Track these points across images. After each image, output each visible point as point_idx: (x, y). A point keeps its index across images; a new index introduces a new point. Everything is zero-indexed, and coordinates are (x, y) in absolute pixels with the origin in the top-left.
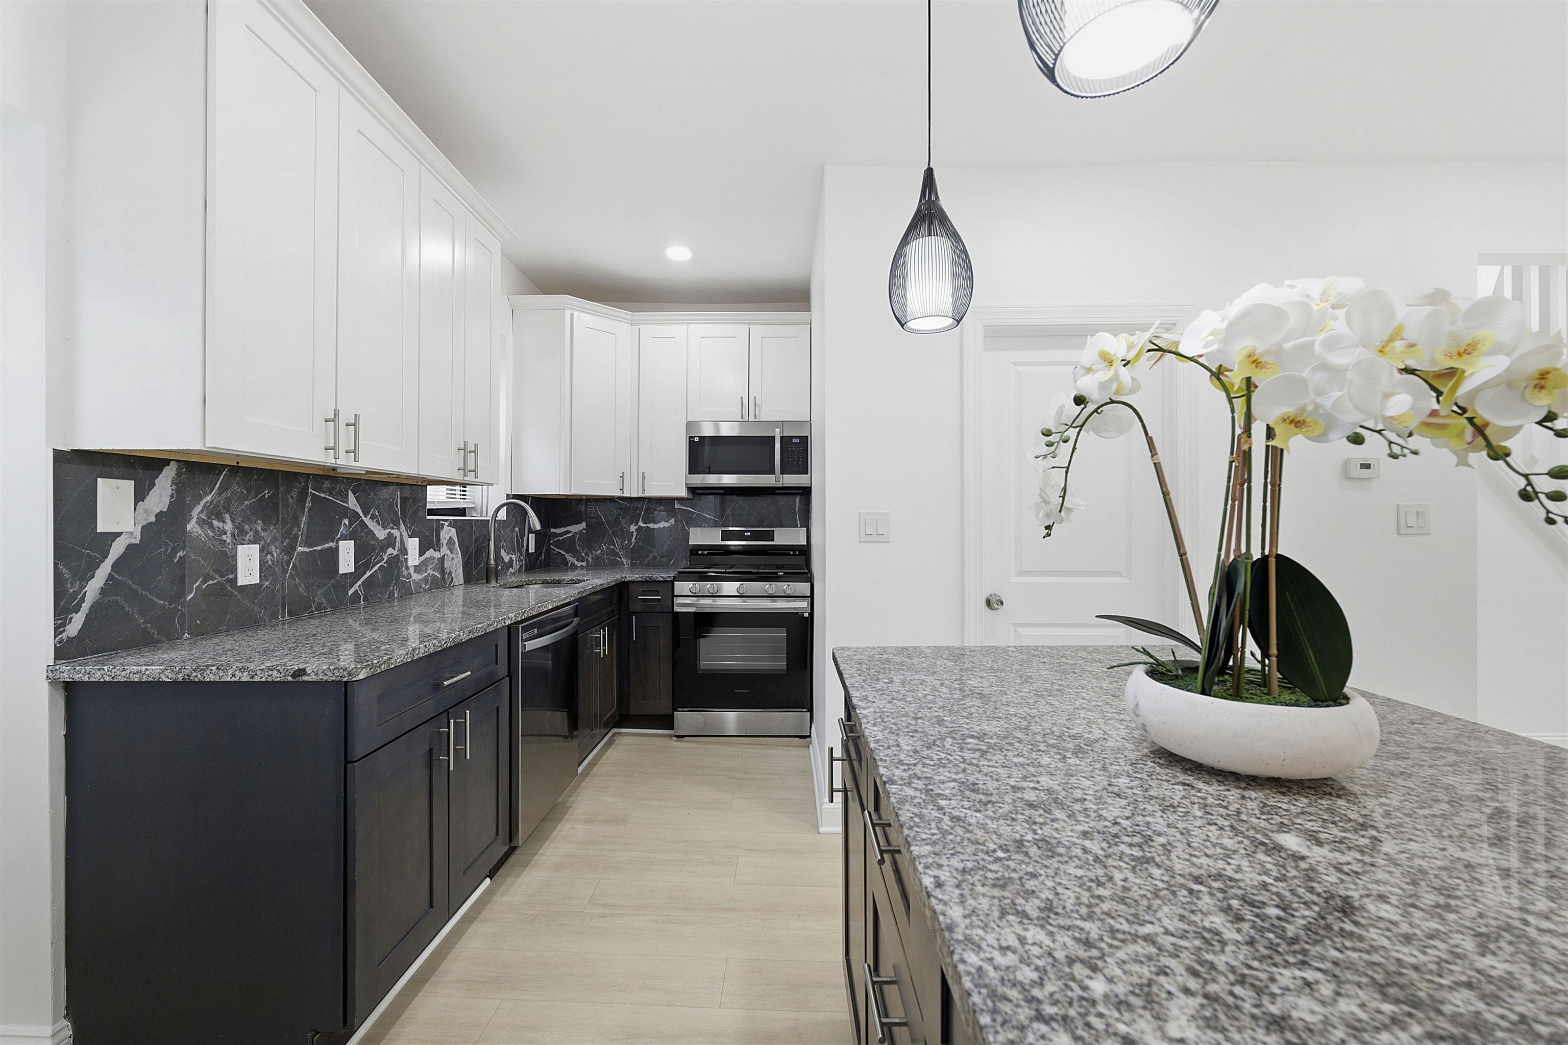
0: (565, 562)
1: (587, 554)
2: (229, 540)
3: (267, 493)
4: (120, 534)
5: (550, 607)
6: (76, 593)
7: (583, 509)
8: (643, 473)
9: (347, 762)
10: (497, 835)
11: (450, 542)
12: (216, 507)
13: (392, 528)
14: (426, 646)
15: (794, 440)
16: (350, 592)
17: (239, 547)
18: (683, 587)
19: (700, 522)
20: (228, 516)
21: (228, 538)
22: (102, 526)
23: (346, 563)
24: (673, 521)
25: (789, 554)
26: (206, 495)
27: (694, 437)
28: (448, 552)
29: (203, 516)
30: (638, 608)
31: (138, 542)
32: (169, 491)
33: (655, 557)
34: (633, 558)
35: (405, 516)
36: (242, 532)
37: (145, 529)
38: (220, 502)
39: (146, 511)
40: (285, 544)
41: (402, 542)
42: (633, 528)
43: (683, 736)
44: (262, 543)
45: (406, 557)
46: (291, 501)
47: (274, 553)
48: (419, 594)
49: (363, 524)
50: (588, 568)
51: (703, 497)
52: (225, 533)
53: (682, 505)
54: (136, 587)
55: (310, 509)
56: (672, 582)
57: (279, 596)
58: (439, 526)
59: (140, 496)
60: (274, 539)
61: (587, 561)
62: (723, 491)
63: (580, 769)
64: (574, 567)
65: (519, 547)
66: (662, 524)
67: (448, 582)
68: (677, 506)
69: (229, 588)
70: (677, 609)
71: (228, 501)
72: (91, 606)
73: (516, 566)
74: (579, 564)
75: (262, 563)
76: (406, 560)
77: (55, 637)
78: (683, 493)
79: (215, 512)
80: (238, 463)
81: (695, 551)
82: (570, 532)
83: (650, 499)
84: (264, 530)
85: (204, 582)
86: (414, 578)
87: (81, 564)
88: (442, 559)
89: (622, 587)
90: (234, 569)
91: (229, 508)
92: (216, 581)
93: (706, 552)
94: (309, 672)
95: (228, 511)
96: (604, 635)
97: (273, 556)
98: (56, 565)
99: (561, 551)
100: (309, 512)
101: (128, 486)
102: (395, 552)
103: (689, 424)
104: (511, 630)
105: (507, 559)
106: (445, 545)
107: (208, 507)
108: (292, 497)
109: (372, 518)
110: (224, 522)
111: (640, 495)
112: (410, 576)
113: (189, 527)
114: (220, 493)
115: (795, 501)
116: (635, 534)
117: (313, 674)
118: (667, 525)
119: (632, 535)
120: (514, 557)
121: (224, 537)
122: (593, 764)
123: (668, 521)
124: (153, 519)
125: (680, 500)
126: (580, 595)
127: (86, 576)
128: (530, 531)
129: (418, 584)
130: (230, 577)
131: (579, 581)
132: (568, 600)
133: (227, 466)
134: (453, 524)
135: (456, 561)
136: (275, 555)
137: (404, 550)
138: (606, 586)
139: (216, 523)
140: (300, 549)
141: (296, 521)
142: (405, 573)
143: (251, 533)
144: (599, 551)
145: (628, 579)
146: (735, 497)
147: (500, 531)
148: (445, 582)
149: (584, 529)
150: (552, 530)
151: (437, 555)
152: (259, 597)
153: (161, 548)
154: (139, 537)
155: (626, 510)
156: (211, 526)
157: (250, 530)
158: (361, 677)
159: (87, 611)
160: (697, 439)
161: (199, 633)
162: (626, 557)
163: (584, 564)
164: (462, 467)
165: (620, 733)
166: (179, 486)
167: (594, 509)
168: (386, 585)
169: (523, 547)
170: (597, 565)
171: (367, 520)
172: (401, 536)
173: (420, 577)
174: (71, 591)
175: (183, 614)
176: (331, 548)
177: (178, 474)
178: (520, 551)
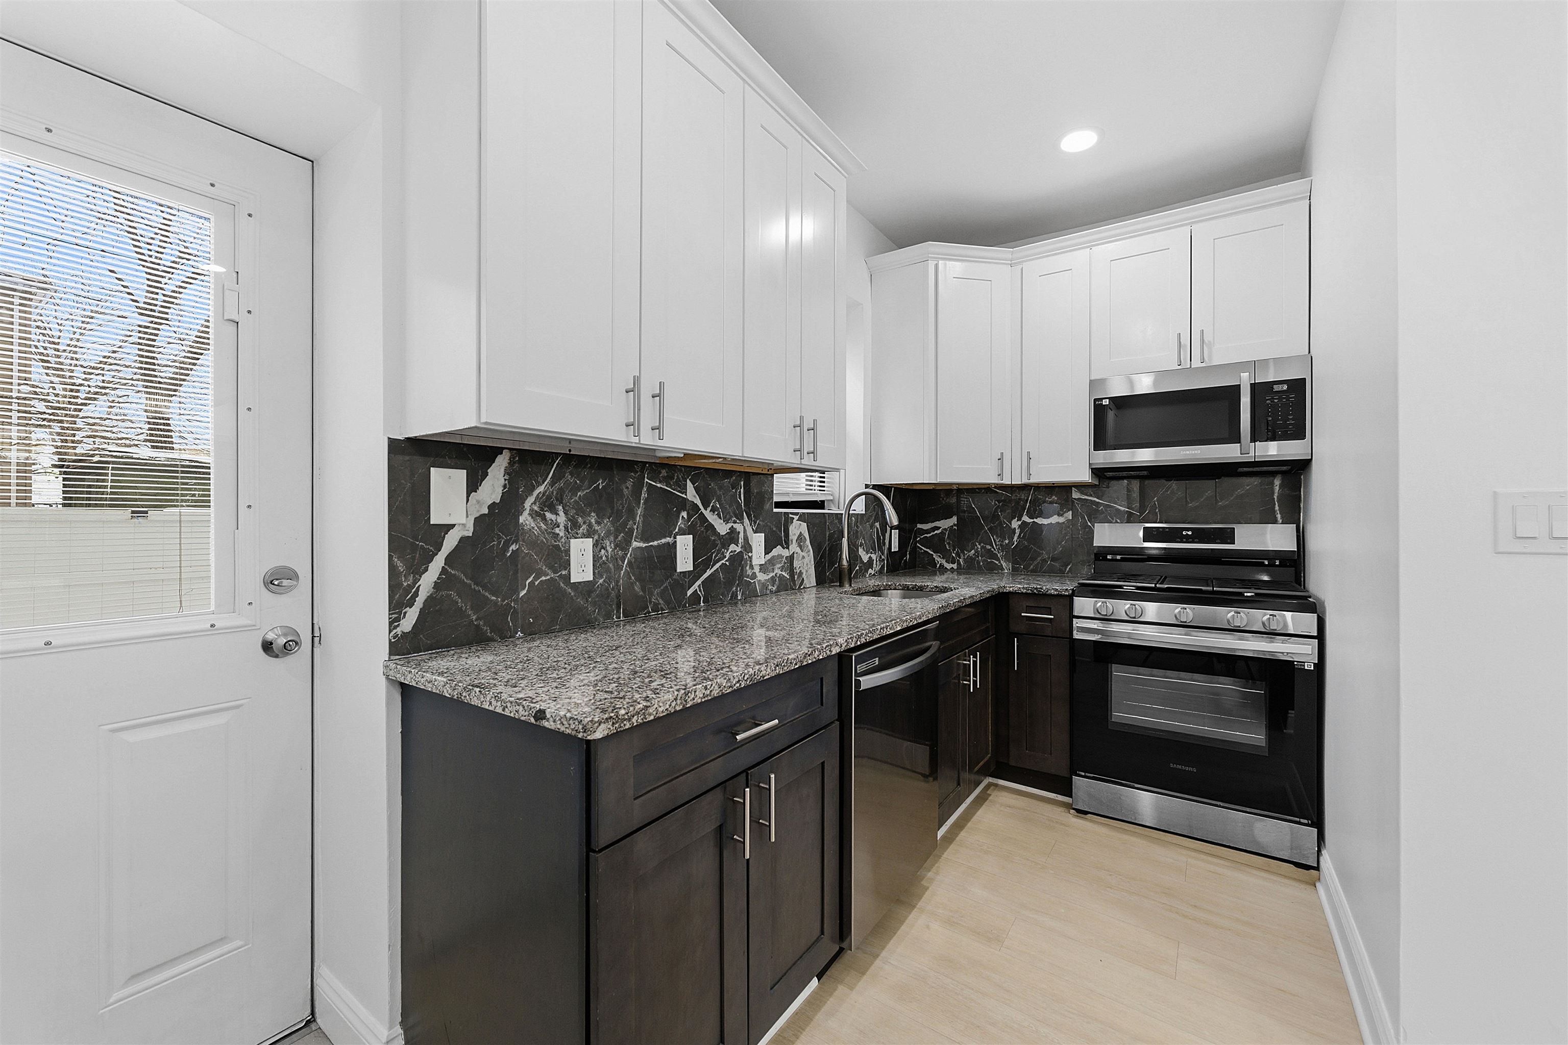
0: (933, 563)
1: (958, 555)
2: (562, 534)
3: (601, 484)
4: (453, 526)
5: (899, 628)
6: (410, 587)
7: (954, 500)
8: (1029, 453)
9: (589, 849)
10: (822, 933)
11: (800, 538)
12: (549, 497)
13: (735, 522)
14: (706, 688)
15: (1277, 388)
16: (689, 593)
17: (572, 541)
18: (1084, 605)
19: (1110, 517)
20: (561, 507)
21: (560, 531)
22: (436, 518)
23: (685, 561)
24: (1069, 515)
25: (1263, 564)
26: (539, 484)
27: (1102, 399)
28: (798, 550)
29: (536, 508)
30: (1021, 628)
31: (471, 535)
32: (502, 482)
33: (1045, 561)
34: (1014, 563)
35: (749, 508)
36: (576, 525)
37: (479, 521)
38: (553, 493)
39: (478, 502)
40: (619, 538)
41: (746, 539)
42: (1015, 524)
43: (1086, 813)
44: (596, 537)
45: (750, 554)
46: (626, 491)
47: (608, 548)
48: (764, 597)
49: (703, 519)
50: (960, 571)
51: (1113, 483)
52: (558, 526)
53: (1082, 493)
54: (469, 582)
55: (646, 500)
56: (1070, 598)
57: (613, 594)
58: (788, 521)
59: (473, 486)
60: (608, 534)
61: (959, 564)
62: (1145, 473)
63: (941, 833)
64: (943, 570)
65: (878, 545)
66: (1055, 519)
67: (798, 583)
68: (1076, 495)
69: (562, 585)
70: (1077, 635)
71: (561, 491)
72: (426, 601)
73: (876, 566)
74: (949, 566)
75: (596, 558)
76: (750, 558)
77: (390, 632)
78: (1085, 476)
79: (547, 504)
80: (570, 451)
81: (1102, 554)
82: (938, 528)
83: (1038, 487)
84: (598, 523)
85: (536, 579)
86: (759, 578)
87: (415, 556)
88: (791, 558)
89: (1000, 599)
90: (567, 565)
91: (562, 499)
92: (548, 577)
93: (1119, 557)
94: (548, 716)
95: (562, 503)
96: (975, 663)
97: (607, 551)
98: (390, 557)
99: (928, 550)
100: (644, 503)
101: (460, 476)
102: (738, 549)
103: (1092, 382)
104: (843, 658)
105: (865, 558)
106: (794, 541)
107: (541, 498)
108: (627, 488)
109: (713, 510)
110: (557, 514)
111: (1025, 481)
112: (754, 576)
113: (521, 519)
114: (552, 484)
115: (1273, 483)
116: (1018, 531)
117: (551, 719)
118: (1061, 520)
119: (1015, 533)
120: (874, 556)
121: (557, 530)
122: (959, 826)
123: (1062, 515)
124: (486, 511)
125: (1081, 486)
126: (942, 611)
127: (419, 570)
128: (892, 528)
129: (764, 586)
130: (564, 573)
131: (944, 590)
132: (924, 618)
133: (561, 454)
134: (802, 518)
135: (806, 560)
136: (610, 550)
137: (748, 547)
138: (977, 599)
139: (549, 515)
140: (635, 544)
141: (631, 514)
142: (749, 572)
143: (584, 527)
144: (973, 551)
145: (1008, 589)
146: (1163, 481)
147: (858, 527)
148: (795, 584)
149: (955, 525)
150: (919, 526)
151: (786, 553)
152: (593, 595)
153: (494, 541)
154: (472, 529)
155: (1005, 502)
156: (544, 518)
157: (584, 523)
158: (598, 735)
159: (421, 606)
160: (1106, 402)
161: (531, 633)
162: (1007, 559)
163: (955, 566)
164: (798, 447)
165: (996, 785)
166: (512, 475)
167: (966, 500)
168: (729, 583)
169: (884, 544)
170: (970, 569)
171: (707, 514)
172: (745, 530)
173: (767, 577)
174: (405, 584)
175: (515, 611)
176: (669, 543)
177: (511, 463)
178: (880, 549)
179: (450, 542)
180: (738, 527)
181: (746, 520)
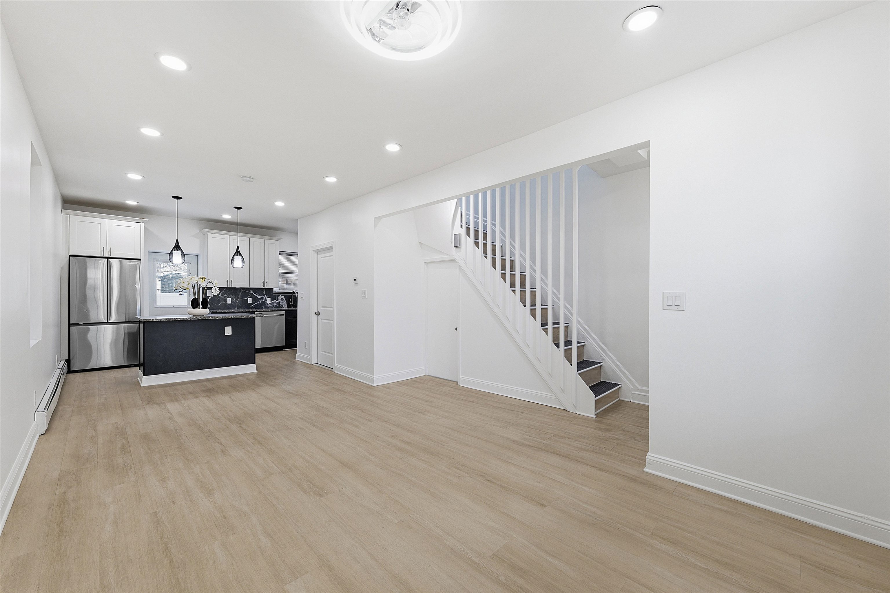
3: (233, 292)
17: (228, 299)
21: (226, 297)
23: (250, 301)
26: (222, 291)
28: (281, 301)
35: (267, 294)
40: (237, 298)
46: (238, 293)
49: (255, 296)
58: (278, 296)
60: (234, 298)
71: (227, 293)
75: (232, 301)
84: (232, 296)
100: (242, 294)
102: (263, 300)
109: (258, 295)
113: (220, 296)
129: (270, 306)
130: (226, 302)
134: (282, 295)
135: (283, 303)
137: (266, 300)
139: (224, 295)
140: (240, 299)
148: (280, 307)
151: (277, 301)
152: (232, 305)
168: (261, 305)
172: (265, 297)
175: (219, 306)
176: (246, 299)
180: (263, 297)
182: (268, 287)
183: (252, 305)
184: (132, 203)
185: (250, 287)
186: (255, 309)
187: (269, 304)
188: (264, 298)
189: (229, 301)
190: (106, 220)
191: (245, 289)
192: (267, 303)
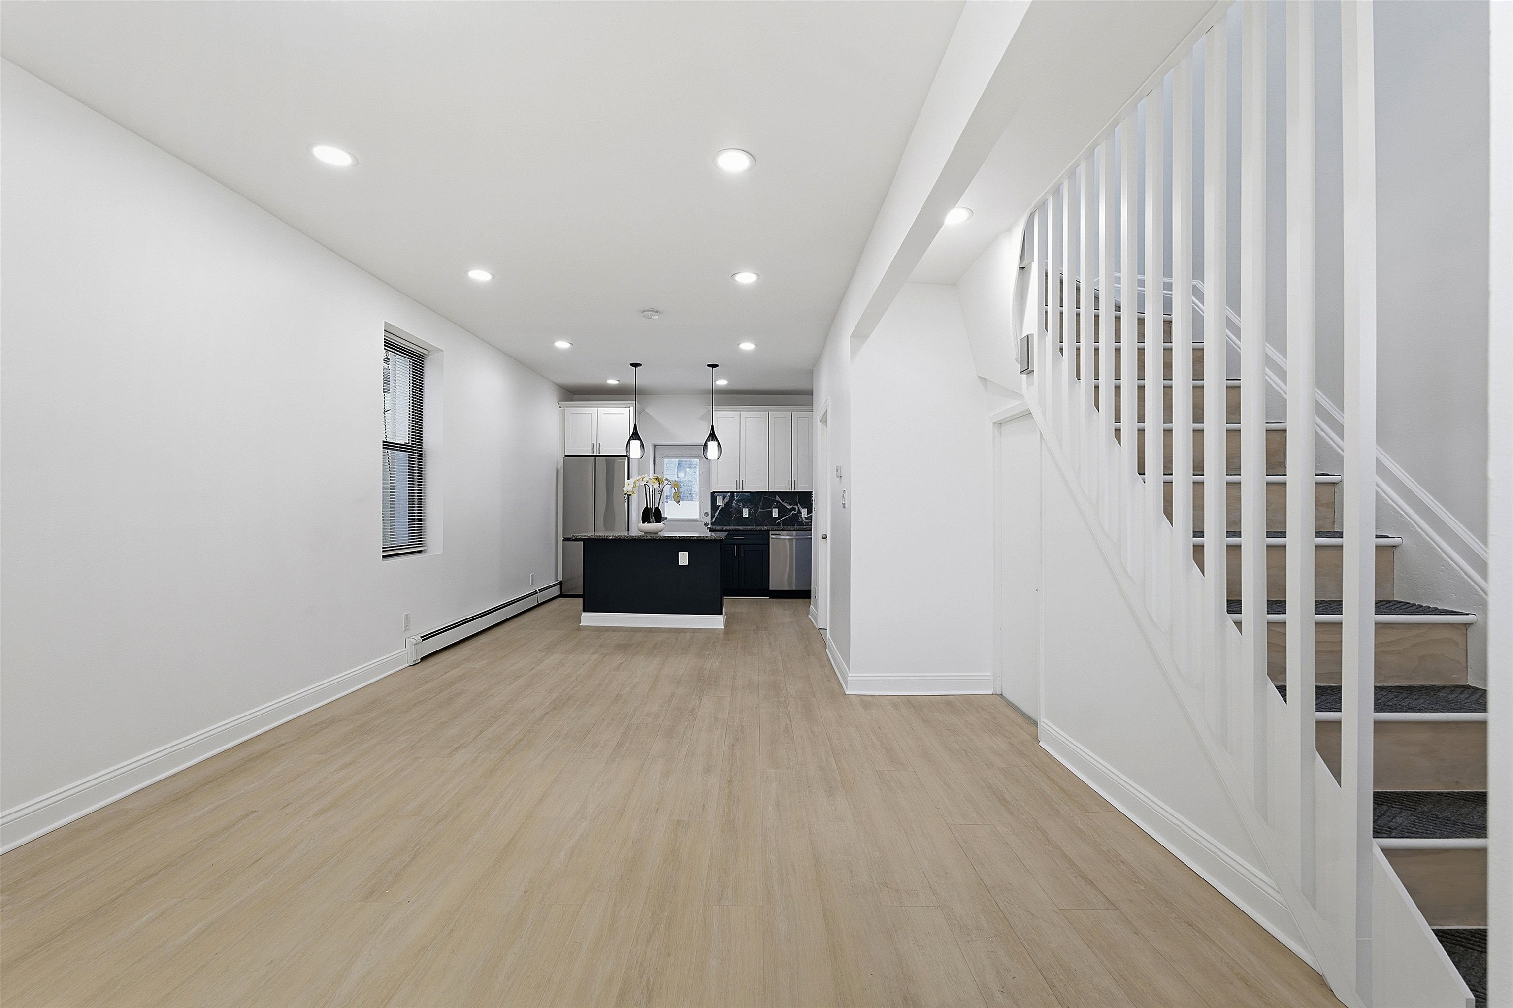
4: (722, 505)
6: (715, 513)
22: (718, 504)
23: (775, 513)
29: (735, 502)
35: (802, 502)
40: (757, 508)
49: (783, 504)
52: (740, 505)
55: (764, 501)
59: (725, 499)
60: (754, 507)
75: (750, 512)
87: (715, 510)
95: (741, 501)
97: (753, 511)
101: (721, 497)
102: (795, 513)
108: (759, 499)
109: (787, 502)
124: (727, 503)
139: (738, 503)
140: (761, 510)
141: (761, 504)
154: (725, 505)
172: (798, 507)
176: (770, 510)
179: (720, 508)
180: (796, 507)
181: (799, 505)
182: (796, 491)
183: (779, 521)
184: (612, 382)
185: (770, 491)
186: (783, 526)
187: (804, 519)
188: (797, 509)
189: (746, 513)
190: (596, 408)
191: (768, 494)
192: (801, 518)
